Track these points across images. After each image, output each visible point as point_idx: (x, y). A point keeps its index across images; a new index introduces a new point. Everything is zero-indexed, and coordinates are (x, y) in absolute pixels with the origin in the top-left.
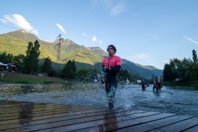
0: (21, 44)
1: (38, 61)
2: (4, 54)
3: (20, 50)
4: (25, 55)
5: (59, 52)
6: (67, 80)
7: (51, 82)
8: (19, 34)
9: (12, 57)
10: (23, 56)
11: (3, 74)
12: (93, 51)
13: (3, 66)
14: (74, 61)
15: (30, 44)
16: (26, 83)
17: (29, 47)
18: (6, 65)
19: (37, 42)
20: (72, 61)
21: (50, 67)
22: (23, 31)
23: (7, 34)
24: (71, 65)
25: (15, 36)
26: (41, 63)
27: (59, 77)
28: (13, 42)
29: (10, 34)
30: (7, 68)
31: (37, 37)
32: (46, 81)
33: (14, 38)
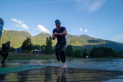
0: (43, 40)
1: (52, 47)
2: (37, 45)
3: (43, 42)
4: (46, 45)
6: (68, 57)
8: (42, 35)
10: (45, 45)
12: (82, 37)
13: (37, 51)
14: (71, 45)
15: (47, 38)
16: (48, 59)
17: (47, 40)
19: (50, 37)
22: (43, 33)
23: (37, 35)
24: (69, 48)
25: (40, 36)
26: (53, 48)
28: (40, 39)
29: (38, 35)
30: (39, 52)
31: (50, 35)
33: (40, 37)
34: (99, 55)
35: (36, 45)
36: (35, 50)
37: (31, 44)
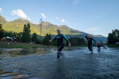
0: (21, 26)
1: (30, 35)
3: (20, 30)
4: (22, 31)
5: (41, 29)
6: (46, 46)
7: (37, 47)
9: (16, 34)
11: (8, 43)
12: (62, 28)
13: (10, 39)
15: (25, 25)
17: (24, 28)
18: (11, 38)
19: (28, 24)
20: (49, 34)
21: (37, 39)
24: (48, 37)
27: (42, 44)
30: (12, 40)
32: (34, 47)
34: (74, 44)
35: (10, 31)
36: (8, 37)
37: (2, 30)
